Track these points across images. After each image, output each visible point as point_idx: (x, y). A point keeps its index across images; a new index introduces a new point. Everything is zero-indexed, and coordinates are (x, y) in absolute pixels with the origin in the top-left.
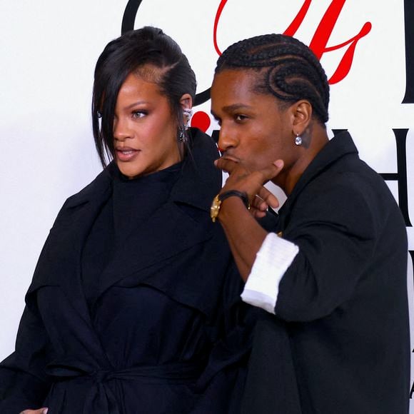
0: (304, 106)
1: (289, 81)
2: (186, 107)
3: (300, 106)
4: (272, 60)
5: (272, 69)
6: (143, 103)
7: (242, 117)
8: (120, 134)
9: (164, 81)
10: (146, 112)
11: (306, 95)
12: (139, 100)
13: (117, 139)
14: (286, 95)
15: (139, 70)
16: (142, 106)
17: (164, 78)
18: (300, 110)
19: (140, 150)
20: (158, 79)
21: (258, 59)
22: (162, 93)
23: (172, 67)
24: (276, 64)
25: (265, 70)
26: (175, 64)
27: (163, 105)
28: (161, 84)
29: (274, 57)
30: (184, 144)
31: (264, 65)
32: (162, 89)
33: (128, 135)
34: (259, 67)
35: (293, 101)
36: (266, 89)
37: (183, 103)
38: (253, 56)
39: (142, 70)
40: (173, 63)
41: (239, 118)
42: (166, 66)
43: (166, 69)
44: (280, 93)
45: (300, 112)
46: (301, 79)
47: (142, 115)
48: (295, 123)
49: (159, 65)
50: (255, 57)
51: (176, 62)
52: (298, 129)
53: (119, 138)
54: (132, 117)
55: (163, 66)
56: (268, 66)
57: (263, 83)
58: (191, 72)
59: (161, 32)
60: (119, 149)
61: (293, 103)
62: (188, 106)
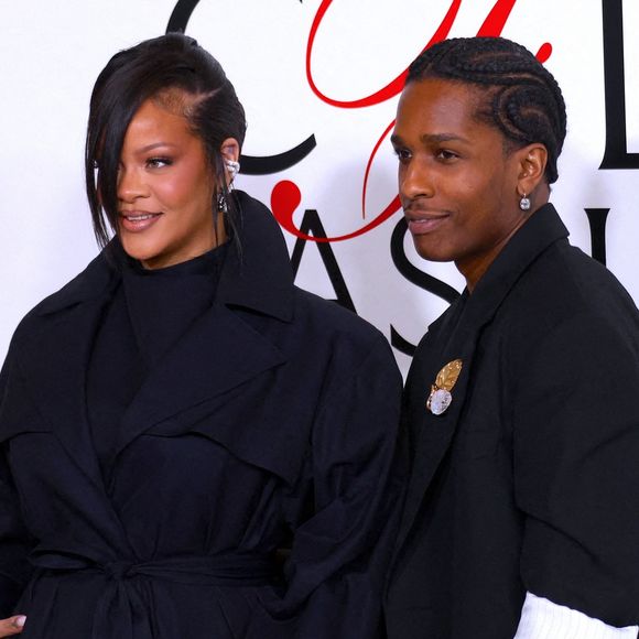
0: (537, 152)
1: (525, 112)
2: (229, 159)
3: (531, 152)
4: (505, 76)
5: (504, 89)
6: (164, 144)
7: (448, 155)
8: (127, 192)
9: (198, 115)
10: (168, 161)
11: (543, 138)
12: (157, 141)
13: (122, 200)
14: (516, 131)
15: (161, 94)
16: (162, 150)
17: (199, 110)
18: (531, 158)
19: (161, 213)
20: (189, 111)
21: (485, 72)
22: (194, 133)
23: (211, 95)
24: (509, 83)
25: (495, 89)
26: (215, 91)
27: (195, 151)
28: (194, 119)
29: (508, 72)
30: (225, 215)
31: (492, 82)
32: (195, 127)
33: (139, 193)
34: (486, 84)
35: (525, 143)
36: (492, 118)
37: (225, 151)
38: (478, 65)
39: (165, 95)
40: (212, 89)
41: (442, 156)
42: (202, 92)
43: (201, 97)
44: (510, 127)
45: (531, 162)
46: (540, 113)
47: (161, 164)
48: (521, 177)
49: (192, 90)
50: (481, 68)
51: (217, 87)
52: (525, 186)
53: (126, 198)
54: (147, 167)
55: (198, 91)
56: (498, 84)
57: (490, 108)
58: (239, 105)
59: (195, 43)
60: (125, 214)
61: (523, 147)
62: (232, 157)
